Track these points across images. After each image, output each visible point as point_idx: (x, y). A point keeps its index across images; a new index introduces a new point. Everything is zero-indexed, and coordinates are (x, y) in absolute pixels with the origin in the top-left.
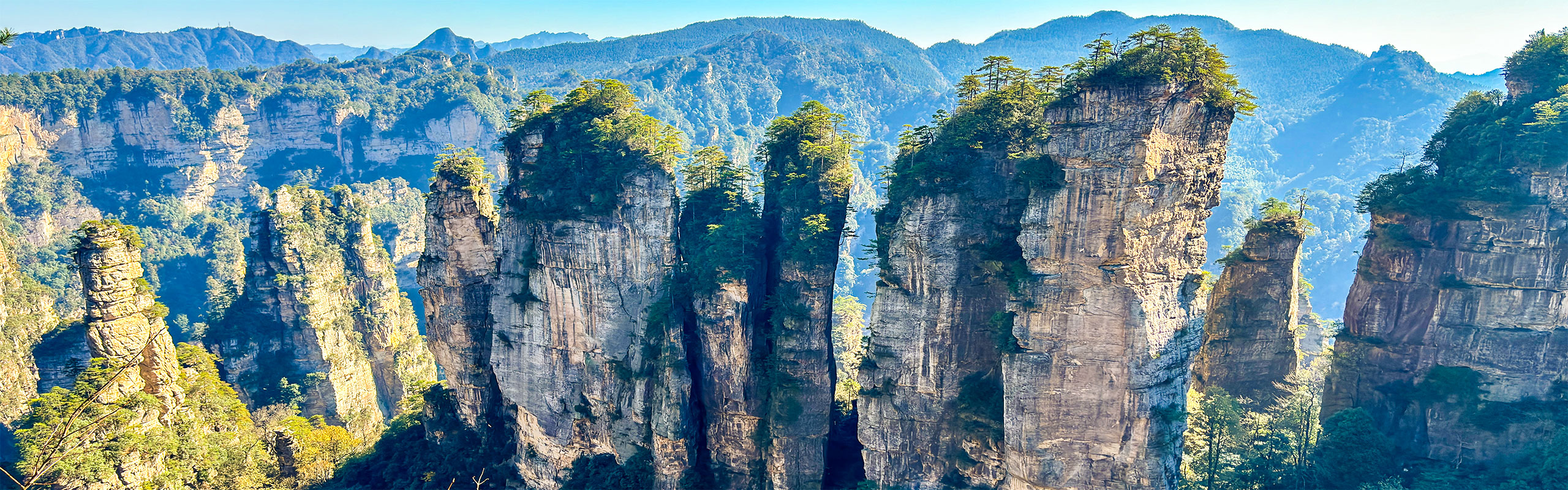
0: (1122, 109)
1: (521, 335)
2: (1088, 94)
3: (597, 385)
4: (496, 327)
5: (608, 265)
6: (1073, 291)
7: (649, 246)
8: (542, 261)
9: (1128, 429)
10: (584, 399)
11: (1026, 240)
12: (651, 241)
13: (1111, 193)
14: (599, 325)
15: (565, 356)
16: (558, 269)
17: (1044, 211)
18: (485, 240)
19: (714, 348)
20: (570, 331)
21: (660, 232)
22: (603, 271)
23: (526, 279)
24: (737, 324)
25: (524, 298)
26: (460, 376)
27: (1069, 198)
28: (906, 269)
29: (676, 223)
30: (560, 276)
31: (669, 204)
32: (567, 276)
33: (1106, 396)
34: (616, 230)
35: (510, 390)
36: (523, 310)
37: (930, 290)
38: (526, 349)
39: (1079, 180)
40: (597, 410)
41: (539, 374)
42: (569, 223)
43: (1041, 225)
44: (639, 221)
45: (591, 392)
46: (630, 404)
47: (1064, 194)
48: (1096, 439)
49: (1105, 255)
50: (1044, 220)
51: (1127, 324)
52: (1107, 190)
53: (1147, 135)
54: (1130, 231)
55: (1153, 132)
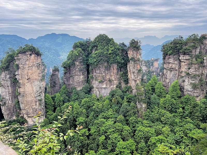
0: (24, 56)
2: (19, 54)
6: (25, 84)
9: (36, 103)
11: (17, 77)
17: (18, 72)
28: (3, 83)
33: (32, 99)
37: (7, 86)
39: (22, 67)
43: (18, 75)
47: (20, 69)
48: (33, 106)
49: (27, 78)
50: (18, 74)
51: (32, 88)
52: (25, 68)
53: (28, 60)
54: (29, 74)
55: (29, 59)
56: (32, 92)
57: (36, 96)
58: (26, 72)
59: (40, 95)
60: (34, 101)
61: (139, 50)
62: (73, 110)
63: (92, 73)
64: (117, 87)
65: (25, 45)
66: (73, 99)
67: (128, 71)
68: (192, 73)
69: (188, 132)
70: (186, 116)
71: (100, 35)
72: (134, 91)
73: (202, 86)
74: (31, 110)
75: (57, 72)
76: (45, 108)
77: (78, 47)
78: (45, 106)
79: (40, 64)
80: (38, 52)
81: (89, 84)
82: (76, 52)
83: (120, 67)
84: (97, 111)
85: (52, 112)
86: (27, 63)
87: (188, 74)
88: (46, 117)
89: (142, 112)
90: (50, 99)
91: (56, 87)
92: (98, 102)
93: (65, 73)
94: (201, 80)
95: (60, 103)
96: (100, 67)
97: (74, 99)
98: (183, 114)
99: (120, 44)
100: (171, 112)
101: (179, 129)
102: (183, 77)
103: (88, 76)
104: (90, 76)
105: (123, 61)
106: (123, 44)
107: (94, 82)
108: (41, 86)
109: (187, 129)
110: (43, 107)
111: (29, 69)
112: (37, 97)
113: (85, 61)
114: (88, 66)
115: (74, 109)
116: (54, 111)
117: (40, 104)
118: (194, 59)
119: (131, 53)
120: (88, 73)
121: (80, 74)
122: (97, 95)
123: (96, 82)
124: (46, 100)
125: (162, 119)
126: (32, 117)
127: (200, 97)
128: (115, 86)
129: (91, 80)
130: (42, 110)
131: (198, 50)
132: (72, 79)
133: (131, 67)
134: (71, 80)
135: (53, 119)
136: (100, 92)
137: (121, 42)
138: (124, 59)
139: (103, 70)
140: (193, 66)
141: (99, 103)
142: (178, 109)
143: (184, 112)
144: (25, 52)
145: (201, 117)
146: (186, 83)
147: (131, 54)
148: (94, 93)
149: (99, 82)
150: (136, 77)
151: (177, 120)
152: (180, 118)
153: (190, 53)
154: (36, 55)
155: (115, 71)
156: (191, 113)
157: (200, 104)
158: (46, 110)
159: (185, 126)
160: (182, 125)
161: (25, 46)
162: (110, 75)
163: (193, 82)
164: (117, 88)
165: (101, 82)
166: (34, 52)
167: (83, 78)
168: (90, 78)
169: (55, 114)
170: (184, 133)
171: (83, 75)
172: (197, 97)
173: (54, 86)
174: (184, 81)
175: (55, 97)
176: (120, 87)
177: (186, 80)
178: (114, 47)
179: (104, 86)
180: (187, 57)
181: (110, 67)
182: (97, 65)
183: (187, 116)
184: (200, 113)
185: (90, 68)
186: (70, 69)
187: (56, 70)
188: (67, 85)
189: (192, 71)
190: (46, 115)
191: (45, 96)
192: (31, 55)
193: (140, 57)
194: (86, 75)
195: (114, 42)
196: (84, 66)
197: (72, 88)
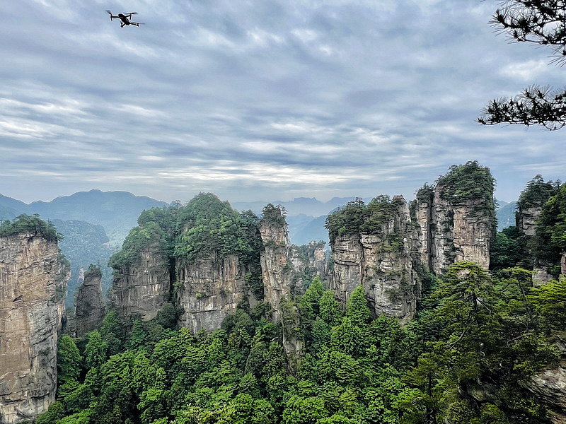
6: (5, 313)
9: (32, 362)
33: (22, 351)
48: (21, 369)
49: (13, 297)
51: (26, 321)
53: (22, 252)
54: (22, 287)
55: (24, 250)
56: (24, 332)
57: (34, 341)
58: (12, 282)
59: (45, 339)
60: (27, 357)
61: (282, 225)
62: (132, 371)
63: (181, 278)
64: (239, 307)
65: (19, 217)
66: (133, 343)
67: (263, 270)
68: (386, 269)
69: (392, 396)
70: (384, 362)
71: (201, 195)
72: (277, 314)
73: (407, 294)
74: (16, 383)
75: (96, 279)
76: (56, 372)
77: (151, 220)
78: (55, 368)
79: (53, 262)
80: (53, 232)
81: (173, 303)
82: (144, 232)
83: (244, 263)
84: (192, 370)
85: (76, 381)
86: (20, 258)
87: (379, 272)
88: (56, 397)
89: (295, 362)
90: (74, 348)
91: (92, 316)
92: (196, 346)
93: (117, 281)
94: (403, 283)
95: (97, 357)
96: (200, 263)
97: (136, 343)
98: (379, 358)
99: (245, 213)
100: (355, 355)
101: (373, 392)
102: (371, 278)
103: (171, 284)
104: (176, 284)
105: (251, 249)
106: (250, 213)
107: (186, 297)
108: (51, 315)
109: (390, 391)
110: (50, 370)
111: (22, 275)
112: (37, 345)
113: (166, 252)
114: (172, 261)
115: (135, 370)
116: (81, 379)
117: (43, 364)
118: (386, 243)
119: (268, 231)
120: (173, 278)
121: (153, 281)
122: (192, 330)
123: (191, 299)
124: (61, 352)
125: (339, 372)
126: (17, 401)
127: (405, 318)
128: (234, 305)
129: (179, 295)
130: (48, 378)
131: (391, 226)
132: (133, 295)
133: (267, 261)
134: (131, 297)
135: (78, 401)
136: (199, 322)
137: (246, 210)
138: (252, 244)
139: (206, 268)
140: (387, 255)
141: (197, 349)
142: (367, 347)
143: (380, 353)
144: (16, 234)
145: (413, 360)
146: (378, 291)
147: (266, 234)
148: (184, 325)
149: (198, 298)
150: (279, 282)
151: (368, 373)
152: (373, 368)
153: (378, 231)
154: (45, 241)
155: (235, 271)
156: (392, 354)
157: (407, 332)
158: (58, 379)
159: (384, 384)
160: (379, 382)
161: (18, 220)
162: (223, 281)
163: (390, 287)
164: (240, 310)
165: (204, 297)
166: (41, 233)
167: (159, 290)
168: (176, 288)
169: (84, 386)
170: (383, 400)
171: (160, 282)
172: (401, 318)
173: (87, 314)
174: (373, 287)
175: (87, 341)
176: (245, 309)
177: (378, 285)
178: (232, 219)
179: (210, 307)
180: (375, 239)
181: (223, 261)
182: (193, 259)
183: (387, 360)
184: (410, 352)
185: (178, 266)
186: (128, 271)
187: (94, 273)
188: (118, 309)
189: (385, 265)
190: (57, 393)
191: (59, 340)
192: (30, 239)
193: (285, 239)
194: (166, 282)
195: (229, 209)
196: (163, 263)
197: (131, 317)
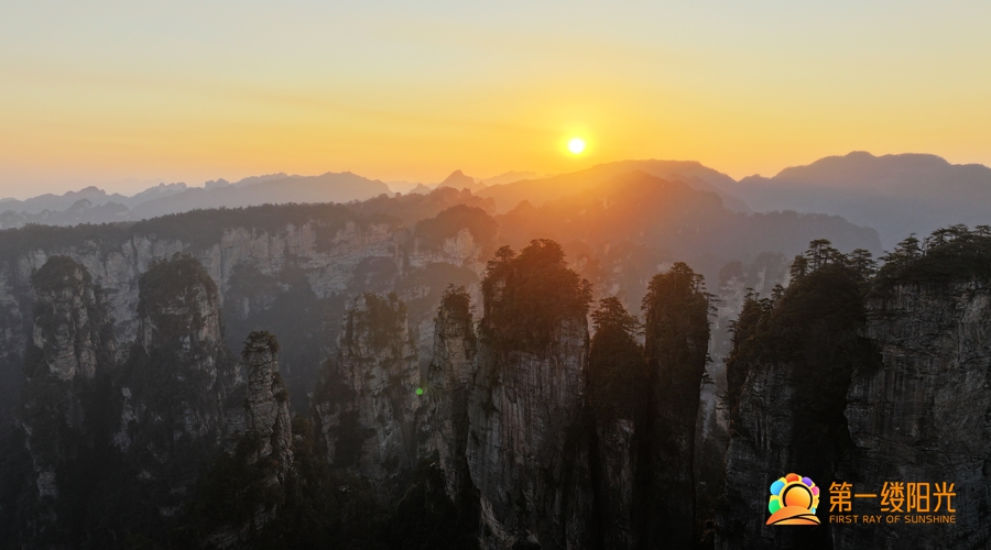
0: (930, 302)
1: (485, 436)
2: (901, 287)
3: (531, 485)
4: (471, 427)
5: (541, 388)
7: (568, 376)
8: (501, 381)
10: (522, 496)
11: (853, 413)
12: (570, 372)
13: (922, 378)
14: (533, 436)
15: (512, 457)
16: (510, 388)
17: (866, 389)
18: (468, 358)
19: (610, 470)
20: (515, 437)
21: (576, 366)
22: (538, 392)
23: (490, 392)
24: (626, 451)
25: (489, 408)
26: (448, 461)
27: (886, 379)
28: (753, 424)
29: (587, 359)
30: (511, 394)
31: (582, 343)
32: (515, 393)
34: (547, 361)
35: (476, 478)
36: (487, 417)
37: (771, 445)
38: (488, 447)
39: (894, 363)
40: (530, 505)
41: (494, 469)
42: (519, 353)
43: (862, 402)
44: (562, 356)
45: (527, 490)
46: (552, 507)
47: (882, 374)
50: (865, 397)
52: (919, 375)
